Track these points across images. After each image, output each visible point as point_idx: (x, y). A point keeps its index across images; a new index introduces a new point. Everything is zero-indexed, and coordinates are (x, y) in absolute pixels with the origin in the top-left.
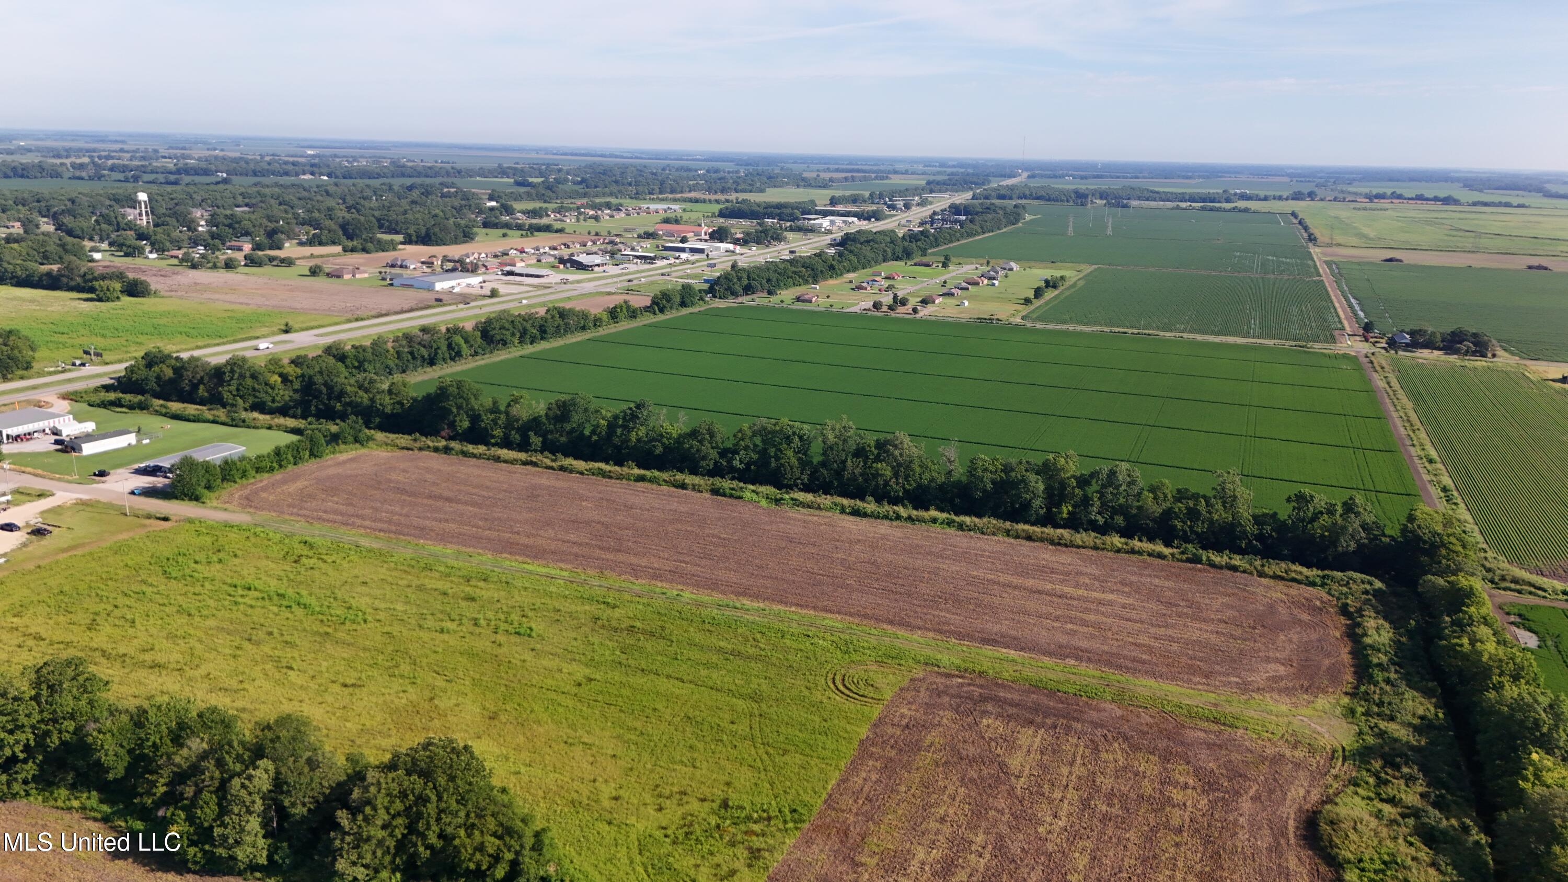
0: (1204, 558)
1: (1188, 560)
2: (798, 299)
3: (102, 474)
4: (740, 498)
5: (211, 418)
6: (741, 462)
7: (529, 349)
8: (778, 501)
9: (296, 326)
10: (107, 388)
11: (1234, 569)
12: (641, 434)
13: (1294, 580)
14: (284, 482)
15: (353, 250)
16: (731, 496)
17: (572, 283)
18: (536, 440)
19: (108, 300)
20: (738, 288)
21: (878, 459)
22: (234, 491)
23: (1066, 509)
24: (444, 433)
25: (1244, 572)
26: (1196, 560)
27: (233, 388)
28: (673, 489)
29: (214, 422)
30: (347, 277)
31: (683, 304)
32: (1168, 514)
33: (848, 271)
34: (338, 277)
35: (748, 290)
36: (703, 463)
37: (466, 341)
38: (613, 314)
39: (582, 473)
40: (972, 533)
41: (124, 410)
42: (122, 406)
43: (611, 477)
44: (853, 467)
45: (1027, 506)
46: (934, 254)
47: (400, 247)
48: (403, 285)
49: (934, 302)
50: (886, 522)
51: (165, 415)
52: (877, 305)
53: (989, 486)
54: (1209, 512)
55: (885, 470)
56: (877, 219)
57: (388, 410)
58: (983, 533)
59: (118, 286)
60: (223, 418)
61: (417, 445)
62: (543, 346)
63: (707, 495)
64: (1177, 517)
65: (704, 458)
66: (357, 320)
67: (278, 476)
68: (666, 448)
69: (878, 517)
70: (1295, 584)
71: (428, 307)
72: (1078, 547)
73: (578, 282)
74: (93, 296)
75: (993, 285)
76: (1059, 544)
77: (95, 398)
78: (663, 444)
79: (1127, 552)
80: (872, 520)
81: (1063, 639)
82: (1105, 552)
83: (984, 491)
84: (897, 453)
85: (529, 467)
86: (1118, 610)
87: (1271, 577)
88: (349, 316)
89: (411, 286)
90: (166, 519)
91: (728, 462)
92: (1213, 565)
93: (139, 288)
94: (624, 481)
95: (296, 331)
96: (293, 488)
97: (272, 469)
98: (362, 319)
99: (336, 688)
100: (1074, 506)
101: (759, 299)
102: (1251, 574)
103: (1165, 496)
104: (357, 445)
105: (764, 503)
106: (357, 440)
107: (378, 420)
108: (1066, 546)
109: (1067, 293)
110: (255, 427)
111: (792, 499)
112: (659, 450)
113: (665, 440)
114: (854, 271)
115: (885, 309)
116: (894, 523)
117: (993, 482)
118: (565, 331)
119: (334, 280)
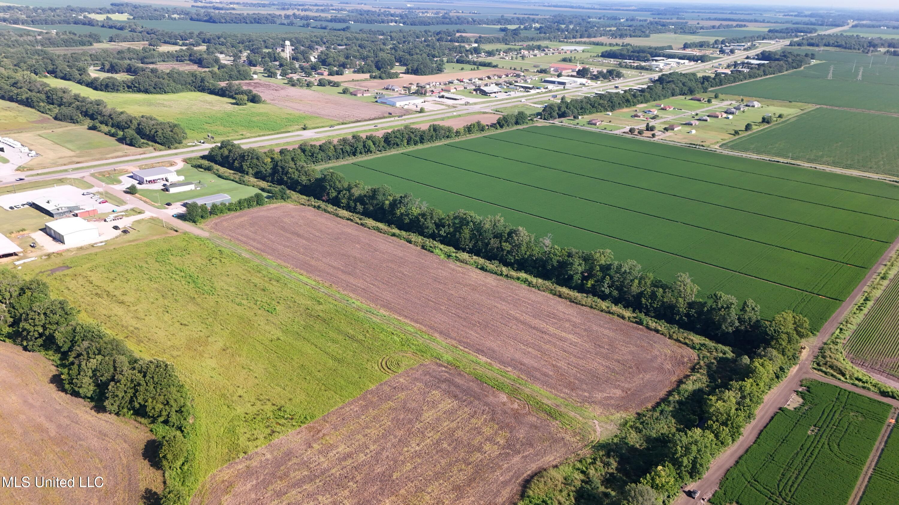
0: (645, 322)
1: (636, 323)
2: (590, 123)
3: (169, 204)
4: (432, 252)
5: (232, 178)
6: (445, 232)
7: (412, 148)
8: (449, 256)
9: (309, 126)
10: (203, 157)
11: (657, 331)
12: (402, 211)
13: (686, 344)
14: (237, 217)
15: (375, 78)
16: (429, 250)
17: (472, 104)
18: (360, 207)
19: (241, 105)
20: (555, 114)
21: (506, 241)
22: (213, 220)
23: (590, 283)
24: (324, 198)
25: (662, 334)
26: (640, 323)
27: (248, 164)
28: (406, 242)
29: (233, 180)
30: (359, 95)
31: (517, 123)
32: (641, 295)
33: (642, 103)
34: (355, 95)
35: (562, 115)
36: (426, 230)
37: (374, 144)
38: (469, 129)
39: (369, 228)
40: (533, 289)
41: (202, 170)
42: (202, 168)
43: (381, 232)
44: (494, 243)
45: (571, 277)
46: (711, 91)
47: (401, 75)
48: (382, 103)
49: (673, 129)
50: (494, 276)
51: (216, 174)
52: (632, 131)
53: (555, 264)
54: (663, 297)
55: (507, 246)
56: (702, 62)
57: (304, 183)
58: (539, 290)
59: (246, 98)
60: (237, 179)
61: (309, 203)
62: (420, 146)
63: (419, 248)
64: (645, 297)
65: (428, 228)
66: (343, 124)
67: (238, 213)
68: (410, 220)
69: (492, 273)
70: (685, 346)
71: (384, 117)
72: (583, 305)
73: (475, 104)
74: (234, 101)
75: (728, 118)
76: (573, 302)
77: (194, 163)
78: (409, 218)
79: (606, 312)
80: (489, 274)
81: (518, 356)
82: (595, 310)
83: (553, 266)
84: (516, 238)
85: (349, 222)
86: (566, 345)
87: (675, 340)
88: (341, 121)
89: (385, 103)
90: (176, 231)
91: (439, 231)
92: (648, 328)
93: (256, 99)
94: (386, 235)
95: (310, 129)
96: (238, 221)
97: (236, 210)
98: (346, 124)
99: (178, 324)
100: (596, 281)
101: (566, 122)
102: (665, 336)
103: (646, 283)
104: (282, 200)
105: (442, 256)
106: (282, 198)
107: (299, 187)
108: (576, 303)
109: (774, 127)
110: (248, 185)
111: (456, 257)
112: (407, 221)
113: (410, 216)
114: (646, 102)
115: (636, 133)
116: (498, 277)
117: (558, 261)
118: (436, 138)
119: (353, 96)
